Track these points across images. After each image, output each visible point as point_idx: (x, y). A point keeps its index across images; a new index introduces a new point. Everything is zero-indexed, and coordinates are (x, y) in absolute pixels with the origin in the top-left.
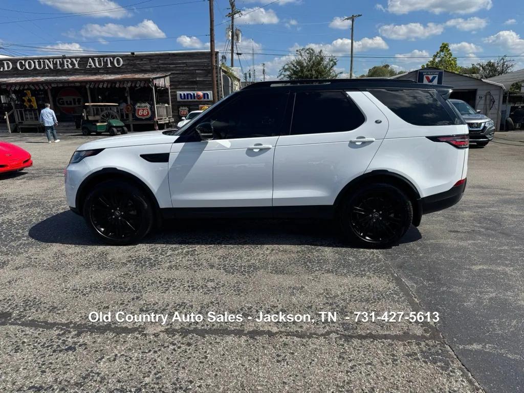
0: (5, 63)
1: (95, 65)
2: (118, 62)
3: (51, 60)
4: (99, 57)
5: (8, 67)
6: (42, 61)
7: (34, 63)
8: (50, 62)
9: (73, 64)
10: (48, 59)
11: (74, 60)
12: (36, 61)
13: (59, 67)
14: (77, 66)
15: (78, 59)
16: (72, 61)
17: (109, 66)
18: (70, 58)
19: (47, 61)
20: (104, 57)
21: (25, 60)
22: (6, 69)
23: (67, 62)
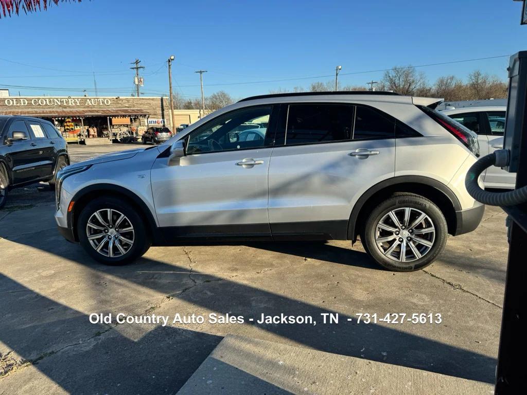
0: (22, 100)
1: (91, 103)
2: (107, 102)
3: (59, 100)
4: (94, 99)
5: (25, 103)
6: (52, 100)
7: (46, 101)
8: (58, 100)
9: (75, 103)
10: (57, 99)
11: (76, 100)
12: (47, 100)
13: (65, 104)
14: (78, 104)
15: (79, 100)
16: (75, 101)
17: (101, 104)
18: (73, 99)
19: (55, 100)
20: (98, 99)
21: (39, 99)
22: (22, 104)
23: (72, 101)
